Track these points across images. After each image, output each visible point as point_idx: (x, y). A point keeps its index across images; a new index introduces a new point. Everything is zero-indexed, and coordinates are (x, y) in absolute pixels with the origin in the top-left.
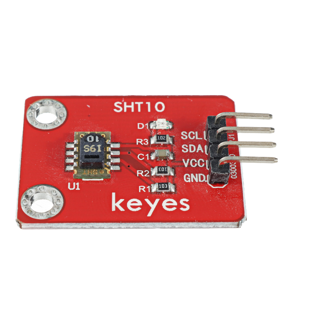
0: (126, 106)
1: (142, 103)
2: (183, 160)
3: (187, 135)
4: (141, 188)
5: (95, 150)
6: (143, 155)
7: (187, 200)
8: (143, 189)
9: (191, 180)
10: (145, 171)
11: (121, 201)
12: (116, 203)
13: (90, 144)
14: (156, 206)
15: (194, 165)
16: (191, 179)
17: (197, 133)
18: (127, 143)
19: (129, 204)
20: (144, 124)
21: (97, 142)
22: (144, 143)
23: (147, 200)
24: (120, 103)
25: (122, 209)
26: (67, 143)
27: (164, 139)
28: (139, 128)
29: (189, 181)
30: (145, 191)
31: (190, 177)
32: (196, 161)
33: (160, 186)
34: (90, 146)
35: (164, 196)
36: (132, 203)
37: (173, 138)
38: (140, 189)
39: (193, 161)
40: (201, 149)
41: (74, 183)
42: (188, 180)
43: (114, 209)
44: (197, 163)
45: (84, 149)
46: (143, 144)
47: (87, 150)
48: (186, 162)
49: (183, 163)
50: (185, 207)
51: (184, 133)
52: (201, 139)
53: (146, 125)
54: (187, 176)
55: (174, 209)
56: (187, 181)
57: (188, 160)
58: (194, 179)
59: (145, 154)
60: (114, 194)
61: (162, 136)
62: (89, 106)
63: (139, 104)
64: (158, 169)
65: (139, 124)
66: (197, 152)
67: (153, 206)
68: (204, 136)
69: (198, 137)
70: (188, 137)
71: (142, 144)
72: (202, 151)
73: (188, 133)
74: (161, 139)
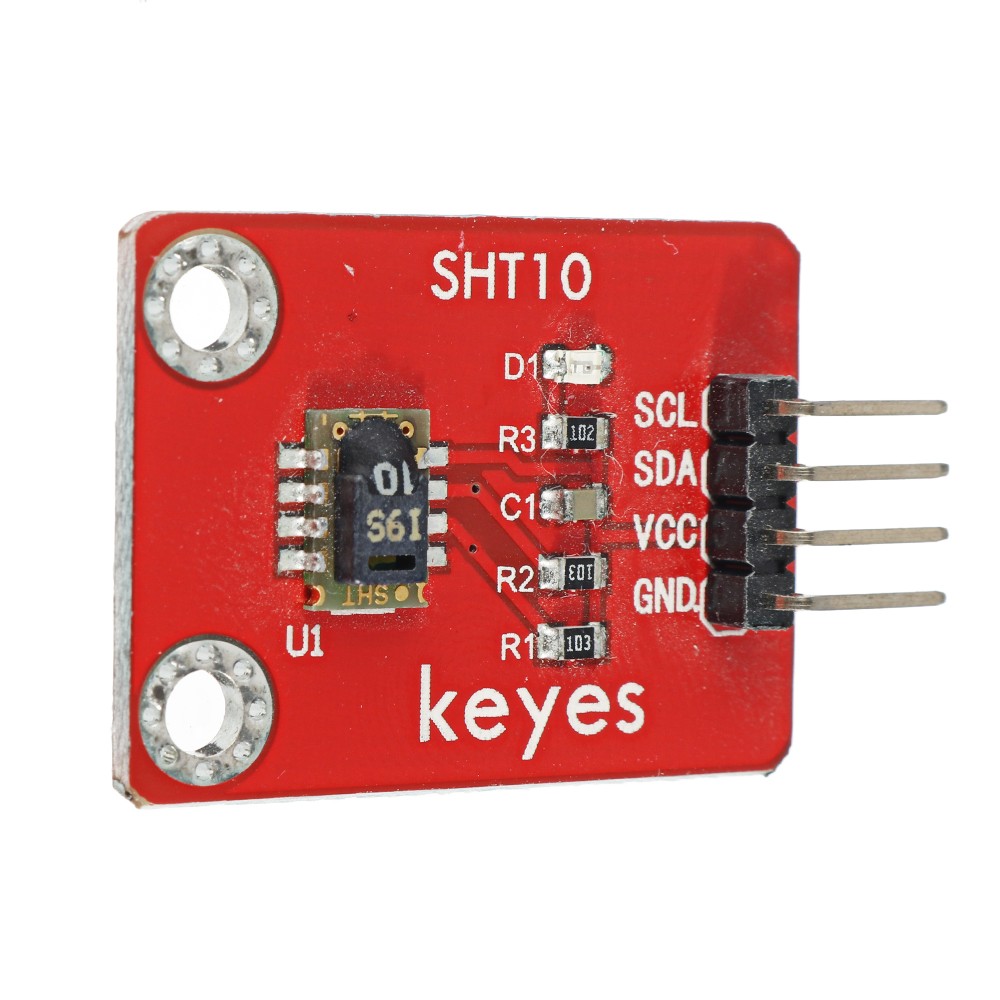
0: (470, 272)
1: (520, 256)
2: (637, 518)
3: (653, 407)
4: (510, 644)
5: (402, 531)
6: (518, 499)
7: (638, 689)
8: (513, 647)
9: (654, 604)
10: (521, 571)
11: (449, 697)
12: (431, 709)
13: (388, 505)
14: (550, 718)
15: (665, 539)
16: (654, 600)
17: (682, 395)
18: (470, 445)
19: (471, 711)
20: (526, 358)
21: (409, 497)
22: (523, 446)
23: (524, 694)
24: (453, 257)
25: (449, 734)
26: (281, 446)
27: (589, 439)
28: (508, 376)
29: (648, 610)
30: (518, 656)
31: (653, 593)
32: (672, 524)
33: (570, 643)
34: (387, 512)
35: (573, 673)
36: (480, 705)
37: (611, 420)
38: (505, 647)
39: (666, 524)
40: (691, 472)
41: (306, 628)
42: (644, 604)
43: (425, 735)
44: (674, 530)
45: (369, 528)
46: (520, 449)
47: (376, 532)
48: (643, 524)
49: (635, 533)
50: (630, 718)
51: (645, 401)
52: (694, 424)
53: (530, 361)
54: (644, 590)
55: (601, 724)
56: (642, 610)
57: (651, 517)
58: (662, 600)
59: (524, 497)
60: (426, 670)
61: (584, 426)
62: (350, 270)
63: (512, 258)
64: (567, 573)
65: (508, 356)
66: (679, 482)
67: (540, 717)
68: (700, 410)
69: (687, 418)
70: (656, 418)
71: (516, 450)
72: (694, 481)
73: (656, 398)
74: (580, 438)
